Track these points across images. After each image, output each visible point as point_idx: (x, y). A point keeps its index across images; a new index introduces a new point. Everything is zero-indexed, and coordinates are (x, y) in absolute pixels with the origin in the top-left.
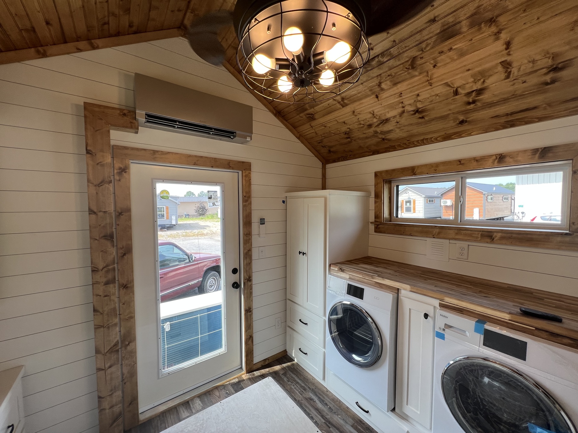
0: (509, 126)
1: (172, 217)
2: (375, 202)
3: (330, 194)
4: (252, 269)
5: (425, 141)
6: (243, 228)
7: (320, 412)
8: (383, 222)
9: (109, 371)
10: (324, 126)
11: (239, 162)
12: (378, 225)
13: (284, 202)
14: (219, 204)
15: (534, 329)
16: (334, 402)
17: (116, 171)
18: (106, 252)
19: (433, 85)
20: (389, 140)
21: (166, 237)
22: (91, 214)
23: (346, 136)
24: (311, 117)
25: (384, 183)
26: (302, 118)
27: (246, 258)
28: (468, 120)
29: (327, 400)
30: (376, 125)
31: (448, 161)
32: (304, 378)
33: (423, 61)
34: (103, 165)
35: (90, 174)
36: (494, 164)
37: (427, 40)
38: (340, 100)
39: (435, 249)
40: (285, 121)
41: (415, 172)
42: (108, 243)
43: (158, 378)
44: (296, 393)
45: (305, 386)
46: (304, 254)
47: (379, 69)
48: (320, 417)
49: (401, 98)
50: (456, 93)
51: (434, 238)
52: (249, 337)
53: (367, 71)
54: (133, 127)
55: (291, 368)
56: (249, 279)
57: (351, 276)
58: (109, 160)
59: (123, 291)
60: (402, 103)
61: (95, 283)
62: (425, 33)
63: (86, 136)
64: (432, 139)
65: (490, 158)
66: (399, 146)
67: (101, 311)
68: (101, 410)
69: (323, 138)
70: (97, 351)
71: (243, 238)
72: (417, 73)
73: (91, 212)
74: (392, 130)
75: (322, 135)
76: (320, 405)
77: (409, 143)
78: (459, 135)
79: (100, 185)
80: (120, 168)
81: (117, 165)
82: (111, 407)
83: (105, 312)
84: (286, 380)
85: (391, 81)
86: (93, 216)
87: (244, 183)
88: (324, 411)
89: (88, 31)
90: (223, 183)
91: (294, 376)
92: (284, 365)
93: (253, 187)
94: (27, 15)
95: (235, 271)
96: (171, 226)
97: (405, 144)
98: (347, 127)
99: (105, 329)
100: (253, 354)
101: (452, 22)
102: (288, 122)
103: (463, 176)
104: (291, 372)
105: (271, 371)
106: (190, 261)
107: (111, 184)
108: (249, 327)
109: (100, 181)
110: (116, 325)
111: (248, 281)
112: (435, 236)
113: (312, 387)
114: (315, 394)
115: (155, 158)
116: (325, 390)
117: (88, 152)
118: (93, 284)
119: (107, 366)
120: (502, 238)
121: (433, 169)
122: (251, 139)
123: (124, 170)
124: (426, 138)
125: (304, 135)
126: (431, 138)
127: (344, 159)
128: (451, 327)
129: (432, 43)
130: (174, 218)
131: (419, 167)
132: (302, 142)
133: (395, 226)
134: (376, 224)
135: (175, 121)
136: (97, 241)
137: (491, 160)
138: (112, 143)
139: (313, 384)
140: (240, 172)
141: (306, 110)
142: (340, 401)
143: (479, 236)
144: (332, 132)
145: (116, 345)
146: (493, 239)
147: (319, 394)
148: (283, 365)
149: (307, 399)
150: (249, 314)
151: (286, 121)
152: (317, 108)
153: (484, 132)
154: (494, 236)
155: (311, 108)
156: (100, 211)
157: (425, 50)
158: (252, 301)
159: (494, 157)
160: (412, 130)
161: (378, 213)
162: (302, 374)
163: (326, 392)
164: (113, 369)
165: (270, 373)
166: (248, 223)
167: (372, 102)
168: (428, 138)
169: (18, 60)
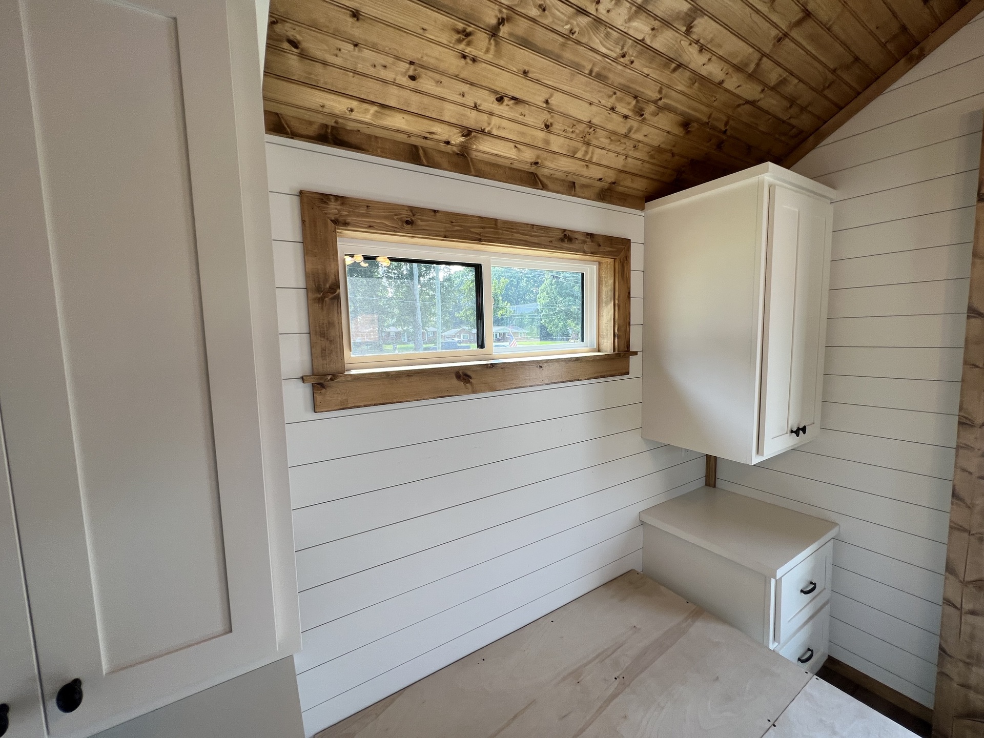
9: (969, 619)
22: (973, 317)
61: (961, 447)
67: (968, 501)
68: (943, 676)
83: (977, 508)
86: (976, 322)
99: (972, 537)
118: (958, 448)
119: (966, 607)
136: (977, 369)
164: (979, 620)
169: (879, 92)
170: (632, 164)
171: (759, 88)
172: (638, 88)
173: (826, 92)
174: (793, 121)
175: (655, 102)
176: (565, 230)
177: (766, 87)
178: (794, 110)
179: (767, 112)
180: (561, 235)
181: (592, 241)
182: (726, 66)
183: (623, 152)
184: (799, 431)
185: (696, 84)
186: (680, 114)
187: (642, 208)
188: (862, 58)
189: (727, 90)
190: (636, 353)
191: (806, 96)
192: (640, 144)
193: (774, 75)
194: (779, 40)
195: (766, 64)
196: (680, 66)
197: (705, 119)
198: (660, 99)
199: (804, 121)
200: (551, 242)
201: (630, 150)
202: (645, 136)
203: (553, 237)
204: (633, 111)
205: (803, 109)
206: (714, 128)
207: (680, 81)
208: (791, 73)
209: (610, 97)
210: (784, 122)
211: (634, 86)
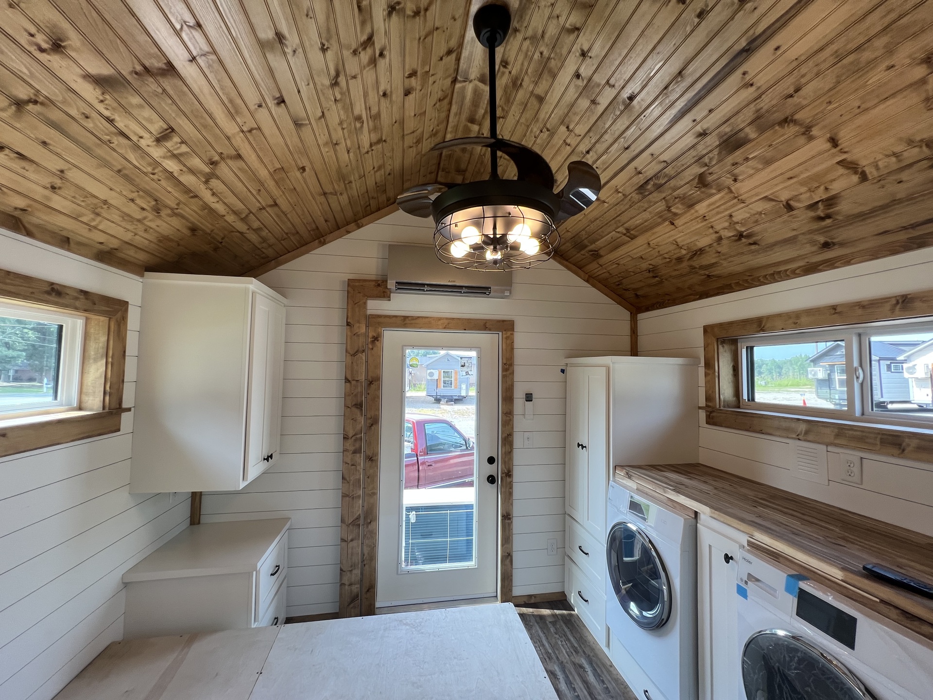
0: (915, 246)
1: (462, 386)
2: (706, 375)
3: (613, 363)
4: (512, 460)
5: (776, 277)
6: (502, 404)
7: (588, 687)
8: (718, 407)
9: (351, 545)
10: (616, 264)
11: (499, 321)
12: (711, 412)
13: (563, 371)
14: (474, 372)
15: (878, 600)
16: (617, 685)
17: (369, 340)
18: (355, 421)
19: (748, 202)
20: (719, 277)
21: (452, 413)
22: (347, 382)
23: (651, 274)
24: (596, 255)
25: (719, 343)
26: (584, 257)
27: (505, 445)
28: (834, 241)
29: (606, 677)
30: (688, 258)
31: (816, 308)
32: (581, 637)
33: (714, 177)
34: (358, 336)
35: (348, 345)
36: (893, 312)
37: (707, 153)
38: (625, 232)
39: (804, 461)
40: (566, 263)
41: (764, 327)
42: (357, 411)
43: (397, 574)
44: (562, 652)
45: (578, 648)
46: (583, 447)
47: (660, 192)
48: (586, 693)
49: (707, 222)
50: (789, 207)
51: (799, 439)
52: (507, 554)
53: (645, 197)
54: (385, 295)
55: (566, 619)
56: (508, 474)
57: (639, 487)
58: (363, 330)
59: (369, 463)
60: (712, 227)
61: (345, 451)
62: (700, 147)
63: (347, 309)
64: (788, 273)
65: (887, 302)
66: (738, 284)
67: (348, 479)
68: (342, 585)
69: (621, 278)
70: (343, 521)
71: (502, 418)
72: (714, 191)
73: (347, 380)
74: (716, 263)
75: (619, 275)
76: (591, 678)
77: (752, 280)
78: (830, 264)
79: (354, 355)
80: (373, 337)
81: (372, 334)
82: (351, 585)
83: (352, 482)
84: (552, 631)
85: (682, 204)
86: (348, 384)
87: (504, 348)
88: (596, 689)
89: (355, 215)
90: (480, 348)
91: (566, 629)
92: (557, 612)
93: (517, 352)
94: (314, 221)
95: (491, 460)
96: (460, 398)
97: (746, 281)
98: (647, 263)
99: (350, 499)
100: (511, 580)
101: (731, 131)
102: (570, 262)
103: (860, 331)
104: (565, 623)
105: (535, 613)
106: (467, 448)
107: (364, 354)
108: (507, 539)
109: (355, 351)
110: (359, 496)
111: (506, 476)
112: (800, 437)
113: (590, 653)
114: (591, 663)
115: (406, 324)
116: (609, 664)
117: (348, 324)
118: (343, 452)
119: (350, 538)
120: (920, 449)
121: (791, 321)
122: (510, 293)
123: (376, 339)
124: (779, 270)
125: (595, 276)
126: (786, 271)
127: (660, 306)
128: (758, 580)
129: (716, 157)
130: (464, 386)
131: (769, 317)
132: (594, 286)
133: (737, 415)
134: (708, 411)
135: (423, 285)
136: (349, 409)
137: (888, 307)
138: (369, 312)
139: (593, 650)
140: (500, 333)
141: (586, 246)
142: (626, 687)
143: (878, 443)
144: (629, 270)
145: (358, 518)
146: (903, 450)
147: (597, 665)
148: (555, 611)
149: (575, 664)
150: (507, 521)
151: (567, 260)
152: (599, 243)
153: (874, 257)
154: (904, 444)
155: (591, 244)
156: (353, 380)
157: (710, 165)
158: (512, 504)
159: (894, 301)
160: (748, 261)
161: (710, 392)
162: (579, 630)
163: (609, 667)
164: (354, 543)
165: (533, 615)
166: (508, 397)
167: (667, 230)
168: (781, 271)
169: (307, 252)
170: (138, 240)
171: (247, 227)
172: (159, 195)
173: (282, 242)
174: (263, 250)
175: (172, 209)
176: (52, 284)
177: (250, 228)
178: (264, 245)
179: (249, 241)
180: (48, 289)
181: (87, 299)
182: (228, 209)
183: (134, 230)
184: (268, 458)
185: (206, 210)
186: (191, 223)
187: (142, 276)
188: (300, 232)
189: (226, 221)
190: (129, 410)
191: (272, 240)
192: (151, 230)
193: (256, 224)
194: (261, 209)
195: (252, 216)
196: (196, 196)
197: (209, 231)
198: (177, 209)
199: (270, 252)
200: (32, 293)
201: (141, 231)
202: (158, 226)
203: (38, 289)
204: (151, 208)
205: (270, 246)
206: (213, 238)
207: (194, 204)
208: (265, 226)
209: (133, 192)
210: (259, 249)
211: (156, 194)
